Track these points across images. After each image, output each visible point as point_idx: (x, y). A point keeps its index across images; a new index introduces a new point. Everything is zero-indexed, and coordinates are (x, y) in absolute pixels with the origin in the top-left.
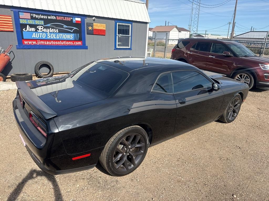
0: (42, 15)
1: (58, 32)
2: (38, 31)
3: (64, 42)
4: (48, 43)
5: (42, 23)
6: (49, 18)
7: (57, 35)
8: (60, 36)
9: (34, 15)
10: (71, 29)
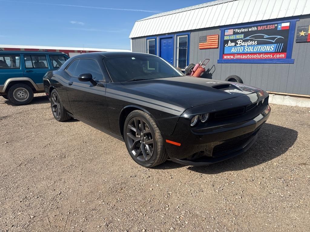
0: (244, 28)
1: (256, 44)
2: (237, 45)
3: (262, 55)
5: (242, 36)
6: (250, 30)
7: (255, 47)
8: (258, 48)
9: (236, 30)
10: (273, 39)
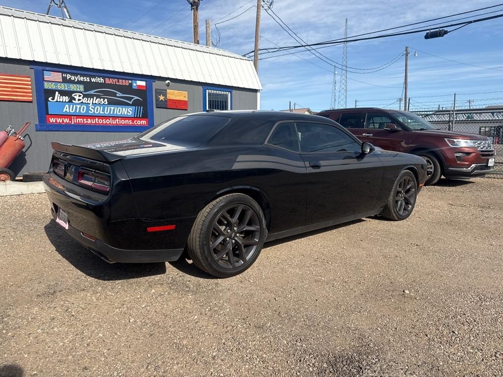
0: (82, 75)
1: (107, 103)
2: (73, 101)
3: (117, 120)
4: (89, 121)
5: (81, 88)
6: (93, 80)
7: (106, 108)
8: (111, 109)
9: (69, 76)
10: (130, 99)
